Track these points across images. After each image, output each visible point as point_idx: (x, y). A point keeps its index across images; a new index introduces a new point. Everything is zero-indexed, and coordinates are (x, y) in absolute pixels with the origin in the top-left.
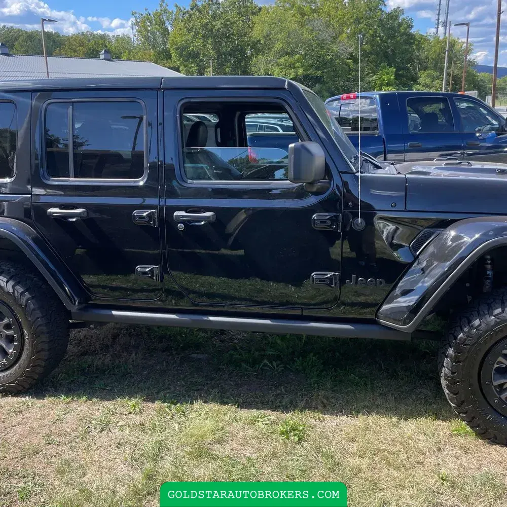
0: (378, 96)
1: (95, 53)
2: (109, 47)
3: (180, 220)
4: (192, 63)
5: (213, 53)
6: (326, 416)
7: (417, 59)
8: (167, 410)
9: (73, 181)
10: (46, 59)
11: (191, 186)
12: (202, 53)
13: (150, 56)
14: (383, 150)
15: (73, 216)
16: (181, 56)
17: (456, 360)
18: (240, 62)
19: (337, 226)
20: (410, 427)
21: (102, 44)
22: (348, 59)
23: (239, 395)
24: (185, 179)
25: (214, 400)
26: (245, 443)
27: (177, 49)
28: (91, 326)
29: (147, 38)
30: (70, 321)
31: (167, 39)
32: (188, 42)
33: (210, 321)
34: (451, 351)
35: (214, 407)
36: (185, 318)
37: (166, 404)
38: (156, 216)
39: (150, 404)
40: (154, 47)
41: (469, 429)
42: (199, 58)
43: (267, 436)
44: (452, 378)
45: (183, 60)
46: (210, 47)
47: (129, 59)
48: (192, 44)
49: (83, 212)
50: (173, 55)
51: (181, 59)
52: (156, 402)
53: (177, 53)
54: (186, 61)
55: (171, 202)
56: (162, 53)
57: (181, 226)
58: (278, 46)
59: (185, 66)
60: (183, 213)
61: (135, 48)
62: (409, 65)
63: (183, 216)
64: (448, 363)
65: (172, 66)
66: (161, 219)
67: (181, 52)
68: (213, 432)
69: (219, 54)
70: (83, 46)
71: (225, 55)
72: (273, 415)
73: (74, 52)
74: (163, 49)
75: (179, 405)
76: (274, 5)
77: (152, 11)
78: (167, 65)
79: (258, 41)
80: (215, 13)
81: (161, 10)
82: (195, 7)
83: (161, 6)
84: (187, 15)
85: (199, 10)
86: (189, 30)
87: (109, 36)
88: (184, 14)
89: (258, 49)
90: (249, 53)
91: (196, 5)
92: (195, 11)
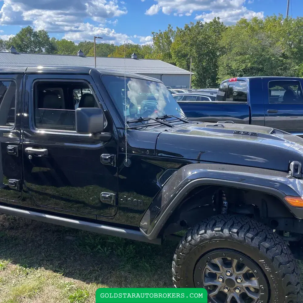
0: (248, 80)
2: (139, 51)
4: (183, 60)
5: (196, 55)
10: (95, 58)
12: (189, 54)
13: (160, 56)
14: (249, 114)
16: (177, 56)
18: (212, 59)
19: (113, 163)
22: (281, 57)
24: (34, 127)
27: (175, 52)
29: (159, 46)
31: (170, 47)
32: (182, 48)
34: (175, 256)
38: (17, 149)
40: (163, 51)
42: (187, 57)
45: (179, 58)
46: (194, 51)
47: (148, 58)
48: (184, 50)
50: (173, 56)
51: (177, 58)
52: (17, 265)
53: (175, 54)
54: (180, 59)
56: (167, 55)
57: (30, 157)
58: (236, 50)
59: (179, 62)
64: (174, 265)
65: (172, 62)
66: (20, 152)
67: (177, 54)
69: (200, 55)
71: (203, 55)
72: (77, 284)
73: (120, 55)
74: (168, 53)
76: (235, 26)
77: (163, 31)
78: (169, 62)
79: (224, 47)
80: (199, 31)
81: (168, 31)
82: (187, 28)
83: (169, 28)
84: (182, 33)
85: (189, 30)
86: (183, 41)
87: (140, 46)
88: (181, 32)
89: (223, 51)
90: (218, 54)
91: (188, 27)
92: (187, 30)
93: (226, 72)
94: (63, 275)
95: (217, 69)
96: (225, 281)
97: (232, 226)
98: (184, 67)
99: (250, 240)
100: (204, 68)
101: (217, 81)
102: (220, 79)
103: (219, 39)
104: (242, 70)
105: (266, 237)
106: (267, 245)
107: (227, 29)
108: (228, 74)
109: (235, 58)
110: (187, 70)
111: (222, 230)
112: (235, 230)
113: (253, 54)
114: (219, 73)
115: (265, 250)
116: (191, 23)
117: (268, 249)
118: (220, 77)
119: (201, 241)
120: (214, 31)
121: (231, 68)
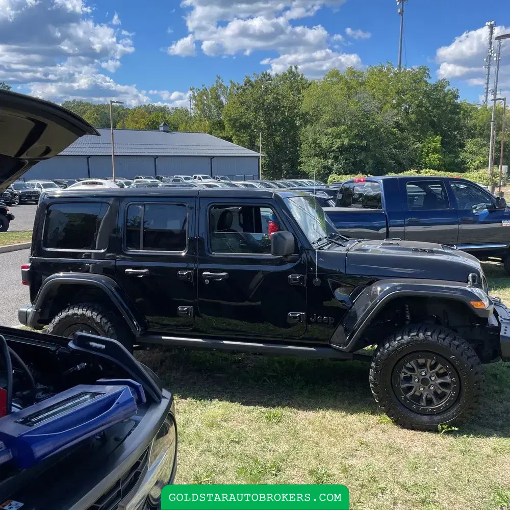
0: (381, 181)
1: (154, 124)
2: (168, 118)
3: (206, 277)
4: (244, 133)
5: (263, 125)
6: (300, 411)
7: (466, 127)
8: (194, 403)
9: (142, 252)
11: (213, 256)
12: (254, 124)
13: (205, 126)
14: (385, 224)
15: (140, 274)
16: (234, 126)
17: (376, 370)
18: (289, 132)
19: (303, 283)
20: (352, 418)
21: (162, 116)
22: (394, 128)
23: (243, 398)
24: (211, 251)
25: (226, 400)
26: (242, 422)
27: (230, 120)
28: (148, 349)
29: (203, 111)
30: (134, 346)
31: (221, 111)
32: (241, 114)
33: (224, 344)
34: (373, 364)
35: (226, 403)
36: (208, 341)
37: (194, 400)
38: (192, 274)
39: (183, 400)
40: (209, 118)
41: (389, 419)
42: (250, 128)
43: (257, 420)
44: (375, 382)
45: (236, 130)
46: (261, 118)
47: (185, 131)
48: (244, 117)
49: (147, 272)
50: (226, 126)
51: (234, 130)
52: (188, 399)
53: (230, 124)
54: (238, 131)
55: (202, 266)
56: (216, 124)
57: (207, 281)
58: (325, 118)
59: (237, 136)
60: (208, 273)
61: (191, 118)
62: (456, 133)
63: (209, 275)
64: (372, 372)
65: (225, 136)
66: (195, 277)
67: (234, 123)
68: (222, 415)
69: (269, 124)
70: (144, 118)
71: (275, 126)
72: (263, 409)
74: (217, 121)
75: (202, 401)
76: (323, 80)
77: (209, 86)
78: (221, 135)
79: (307, 113)
80: (267, 88)
81: (217, 86)
82: (248, 82)
83: (217, 82)
84: (240, 90)
85: (252, 85)
86: (242, 103)
87: (168, 108)
88: (238, 89)
89: (306, 119)
90: (298, 123)
91: (250, 81)
92: (249, 86)
93: (313, 151)
94: (241, 404)
95: (298, 148)
96: (420, 381)
97: (426, 331)
98: (246, 144)
99: (442, 341)
100: (276, 146)
101: (299, 167)
102: (305, 163)
103: (299, 100)
104: (337, 148)
105: (455, 338)
106: (456, 343)
107: (310, 84)
108: (316, 155)
109: (326, 131)
110: (251, 149)
111: (417, 335)
112: (429, 333)
113: (351, 124)
114: (301, 154)
115: (455, 347)
116: (255, 74)
117: (457, 346)
118: (304, 160)
119: (399, 346)
120: (291, 88)
121: (319, 147)
